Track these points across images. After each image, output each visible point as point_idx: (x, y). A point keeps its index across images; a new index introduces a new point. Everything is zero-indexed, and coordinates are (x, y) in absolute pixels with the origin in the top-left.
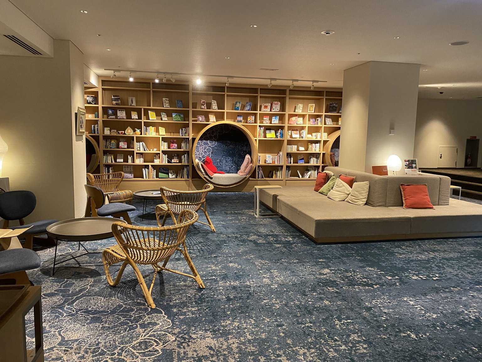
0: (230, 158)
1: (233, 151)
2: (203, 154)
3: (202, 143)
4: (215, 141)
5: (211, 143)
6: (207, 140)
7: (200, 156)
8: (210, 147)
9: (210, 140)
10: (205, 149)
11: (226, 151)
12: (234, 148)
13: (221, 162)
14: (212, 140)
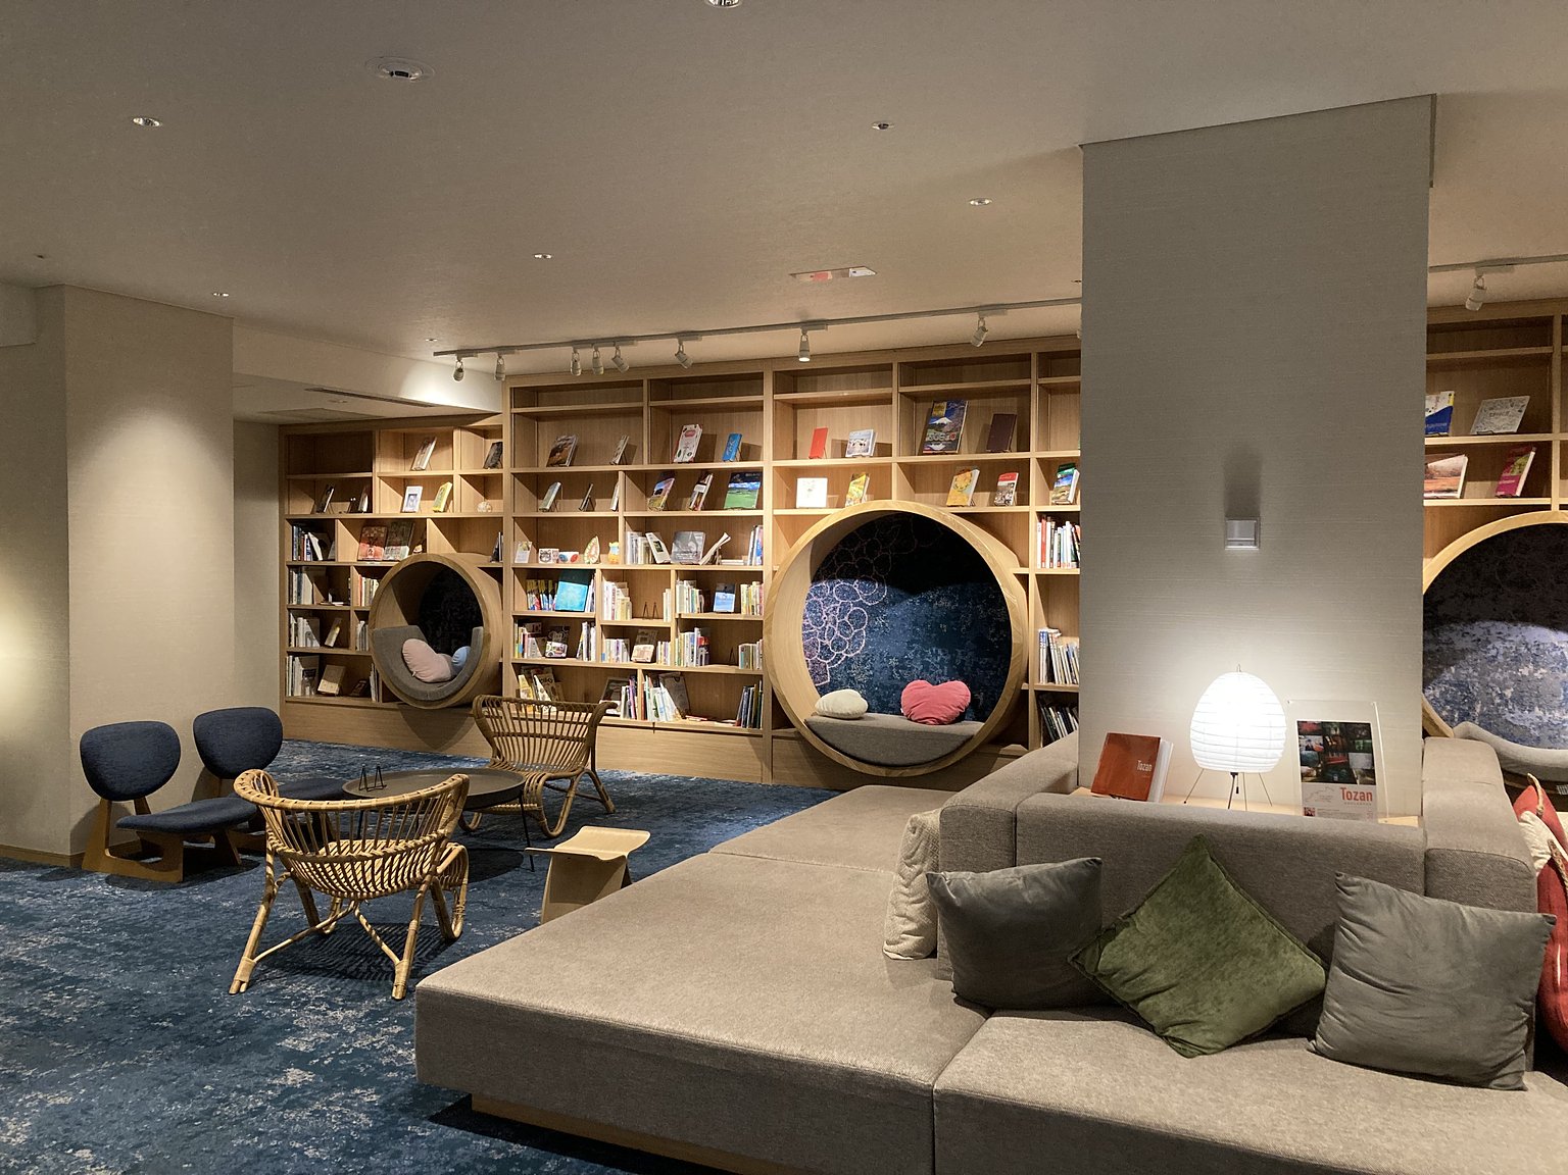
0: (940, 652)
1: (952, 623)
2: (837, 633)
3: (831, 589)
4: (881, 581)
5: (864, 589)
6: (849, 575)
7: (826, 642)
8: (861, 604)
9: (862, 579)
10: (845, 614)
11: (925, 625)
12: (957, 611)
13: (904, 668)
14: (866, 579)
